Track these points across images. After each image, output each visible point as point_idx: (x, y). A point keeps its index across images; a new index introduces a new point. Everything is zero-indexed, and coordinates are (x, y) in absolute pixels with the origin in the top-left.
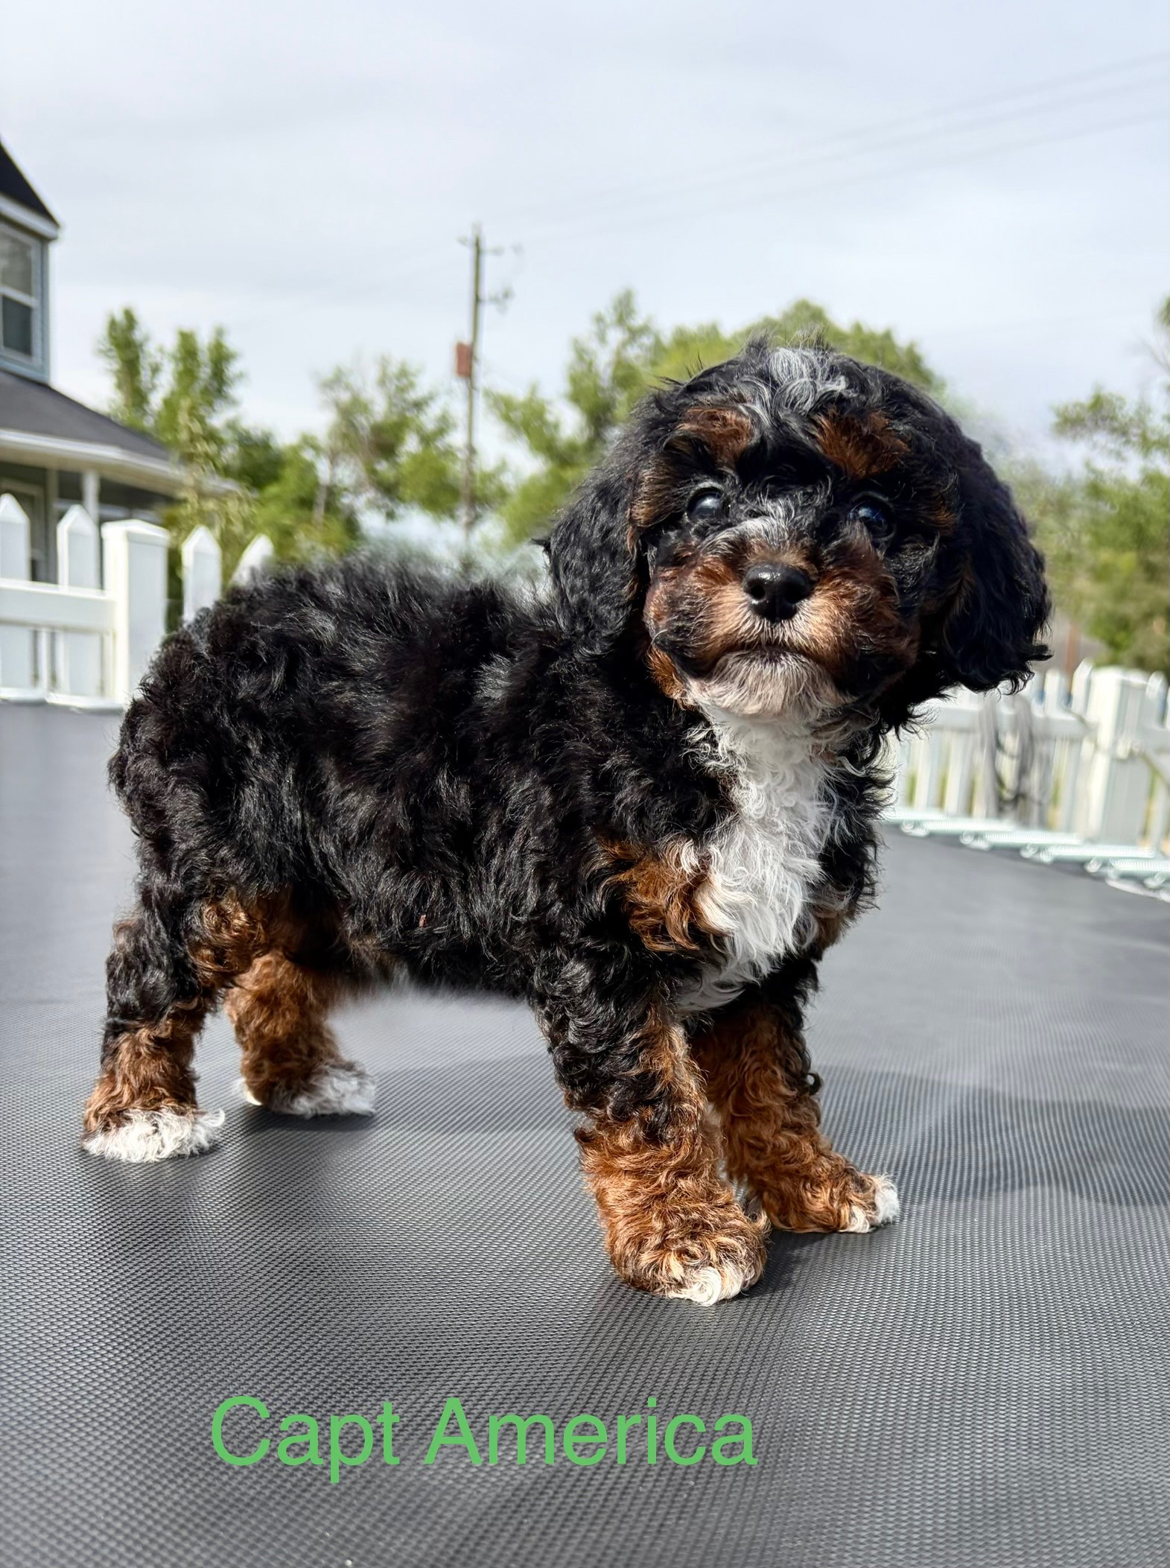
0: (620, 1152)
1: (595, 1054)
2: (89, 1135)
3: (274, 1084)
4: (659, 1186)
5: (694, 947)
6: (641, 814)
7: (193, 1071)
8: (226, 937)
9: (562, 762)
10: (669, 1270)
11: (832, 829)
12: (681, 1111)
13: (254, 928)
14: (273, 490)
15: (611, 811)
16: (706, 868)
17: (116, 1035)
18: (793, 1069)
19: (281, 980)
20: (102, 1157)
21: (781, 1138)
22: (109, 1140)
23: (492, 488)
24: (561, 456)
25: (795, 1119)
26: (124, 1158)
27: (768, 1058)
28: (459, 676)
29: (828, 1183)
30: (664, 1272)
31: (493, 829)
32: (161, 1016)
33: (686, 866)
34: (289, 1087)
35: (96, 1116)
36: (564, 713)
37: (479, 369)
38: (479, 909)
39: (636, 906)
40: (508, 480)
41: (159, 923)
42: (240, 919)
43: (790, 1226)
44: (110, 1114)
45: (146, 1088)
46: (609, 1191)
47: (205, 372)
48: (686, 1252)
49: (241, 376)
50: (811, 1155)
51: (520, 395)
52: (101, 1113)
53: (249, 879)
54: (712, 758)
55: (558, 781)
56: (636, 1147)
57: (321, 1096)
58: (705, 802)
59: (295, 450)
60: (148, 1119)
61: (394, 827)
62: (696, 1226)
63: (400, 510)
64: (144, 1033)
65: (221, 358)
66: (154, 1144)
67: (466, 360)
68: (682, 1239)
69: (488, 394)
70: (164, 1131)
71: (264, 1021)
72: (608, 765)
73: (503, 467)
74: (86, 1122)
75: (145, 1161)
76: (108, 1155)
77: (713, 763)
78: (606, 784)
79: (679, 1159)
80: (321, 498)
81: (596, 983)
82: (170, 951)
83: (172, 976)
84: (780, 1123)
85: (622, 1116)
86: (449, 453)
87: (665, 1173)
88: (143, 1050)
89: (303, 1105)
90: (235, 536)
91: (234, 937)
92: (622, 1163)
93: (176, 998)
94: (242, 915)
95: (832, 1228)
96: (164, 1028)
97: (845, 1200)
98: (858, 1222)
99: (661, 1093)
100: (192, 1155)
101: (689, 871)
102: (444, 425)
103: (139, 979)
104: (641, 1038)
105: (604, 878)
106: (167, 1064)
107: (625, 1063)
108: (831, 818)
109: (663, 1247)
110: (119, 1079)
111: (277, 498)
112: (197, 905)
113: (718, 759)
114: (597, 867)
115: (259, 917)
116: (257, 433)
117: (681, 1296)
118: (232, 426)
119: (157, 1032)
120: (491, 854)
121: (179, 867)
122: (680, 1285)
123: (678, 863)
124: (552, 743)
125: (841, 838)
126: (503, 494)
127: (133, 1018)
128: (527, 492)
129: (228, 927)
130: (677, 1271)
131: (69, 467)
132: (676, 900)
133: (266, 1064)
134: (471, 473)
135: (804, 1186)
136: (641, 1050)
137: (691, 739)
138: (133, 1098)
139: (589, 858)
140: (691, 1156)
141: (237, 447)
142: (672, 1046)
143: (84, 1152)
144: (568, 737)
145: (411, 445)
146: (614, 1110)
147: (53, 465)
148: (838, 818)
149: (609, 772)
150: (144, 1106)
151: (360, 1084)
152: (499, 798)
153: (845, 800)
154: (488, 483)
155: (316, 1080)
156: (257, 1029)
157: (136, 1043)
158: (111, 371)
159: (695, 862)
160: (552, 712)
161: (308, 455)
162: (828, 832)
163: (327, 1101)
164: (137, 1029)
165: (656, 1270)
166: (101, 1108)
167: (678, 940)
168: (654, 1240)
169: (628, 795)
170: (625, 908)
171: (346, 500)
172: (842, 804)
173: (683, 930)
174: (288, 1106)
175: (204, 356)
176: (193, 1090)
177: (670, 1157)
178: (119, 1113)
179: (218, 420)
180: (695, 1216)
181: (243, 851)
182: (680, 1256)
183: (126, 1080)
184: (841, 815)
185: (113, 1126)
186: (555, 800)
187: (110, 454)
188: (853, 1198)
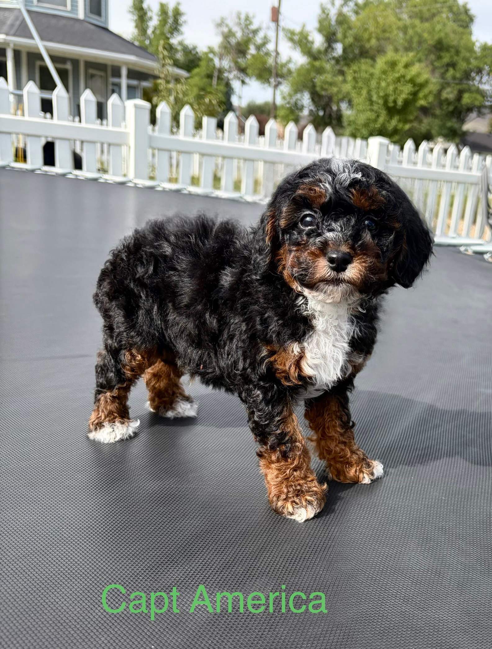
0: (272, 462)
1: (264, 425)
2: (90, 431)
3: (160, 407)
4: (287, 474)
5: (300, 383)
6: (278, 334)
7: (128, 405)
8: (134, 363)
9: (250, 313)
10: (288, 508)
11: (354, 332)
12: (295, 446)
13: (144, 360)
14: (196, 71)
15: (267, 334)
16: (304, 352)
17: (99, 394)
18: (343, 420)
19: (161, 369)
20: (94, 440)
21: (338, 448)
22: (97, 434)
23: (285, 70)
24: (313, 56)
25: (344, 440)
26: (102, 441)
27: (334, 417)
28: (212, 277)
29: (355, 465)
30: (286, 510)
31: (225, 336)
32: (113, 389)
33: (296, 352)
34: (165, 408)
35: (93, 424)
36: (250, 294)
37: (281, 18)
38: (222, 364)
39: (278, 369)
40: (292, 66)
41: (111, 357)
42: (139, 357)
43: (340, 480)
44: (97, 424)
45: (110, 414)
46: (268, 475)
47: (170, 21)
48: (294, 502)
49: (185, 22)
50: (349, 454)
51: (298, 29)
52: (94, 423)
53: (142, 343)
54: (305, 311)
55: (249, 320)
56: (278, 461)
57: (176, 410)
58: (302, 328)
59: (206, 54)
60: (110, 427)
61: (190, 333)
62: (299, 492)
63: (247, 80)
64: (108, 394)
65: (177, 14)
66: (113, 435)
67: (276, 14)
68: (293, 497)
69: (284, 29)
70: (117, 431)
71: (156, 383)
72: (266, 315)
73: (290, 61)
74: (89, 426)
75: (110, 442)
76: (96, 439)
77: (306, 312)
78: (265, 322)
79: (294, 465)
80: (216, 74)
81: (264, 398)
82: (116, 367)
83: (117, 375)
84: (337, 442)
85: (273, 449)
86: (268, 54)
87: (289, 470)
88: (109, 400)
89: (170, 414)
90: (179, 99)
91: (137, 364)
92: (273, 466)
93: (118, 383)
94: (139, 356)
95: (356, 482)
96: (115, 392)
97: (361, 471)
98: (366, 480)
99: (288, 440)
100: (127, 439)
101: (297, 354)
102: (266, 41)
103: (106, 374)
104: (281, 420)
105: (265, 360)
106: (117, 405)
107: (274, 429)
108: (353, 328)
109: (286, 499)
110: (101, 410)
111: (198, 74)
112: (123, 352)
113: (308, 311)
114: (263, 355)
115: (146, 356)
116: (191, 47)
117: (292, 518)
118: (181, 43)
119: (113, 394)
120: (225, 344)
121: (116, 338)
122: (292, 514)
123: (293, 351)
124: (245, 306)
125: (358, 336)
126: (290, 72)
127: (104, 389)
128: (300, 71)
129: (135, 360)
130: (290, 509)
131: (116, 64)
132: (293, 366)
133: (156, 399)
134: (276, 63)
135: (346, 467)
136: (281, 424)
137: (298, 303)
138: (105, 418)
139: (260, 352)
140: (299, 463)
141: (182, 52)
142: (293, 421)
143: (88, 438)
144: (251, 304)
145: (252, 50)
146: (270, 446)
147: (109, 63)
148: (356, 328)
149: (266, 319)
150: (109, 421)
151: (191, 406)
152: (227, 324)
153: (359, 321)
154: (284, 68)
155: (175, 405)
156: (153, 386)
157: (106, 398)
158: (134, 20)
159: (299, 350)
160: (245, 294)
161: (211, 56)
162: (352, 333)
163: (179, 413)
164: (106, 392)
165: (283, 508)
166: (94, 421)
167: (294, 381)
168: (283, 496)
169: (274, 327)
170: (274, 370)
171: (226, 75)
172: (358, 322)
173: (296, 377)
174: (165, 414)
175: (170, 13)
176: (128, 413)
177: (291, 464)
178: (101, 423)
179: (174, 41)
180: (299, 488)
181: (139, 334)
182: (292, 504)
183: (103, 411)
184: (357, 327)
185: (98, 428)
186: (247, 327)
187: (131, 58)
188: (364, 471)
